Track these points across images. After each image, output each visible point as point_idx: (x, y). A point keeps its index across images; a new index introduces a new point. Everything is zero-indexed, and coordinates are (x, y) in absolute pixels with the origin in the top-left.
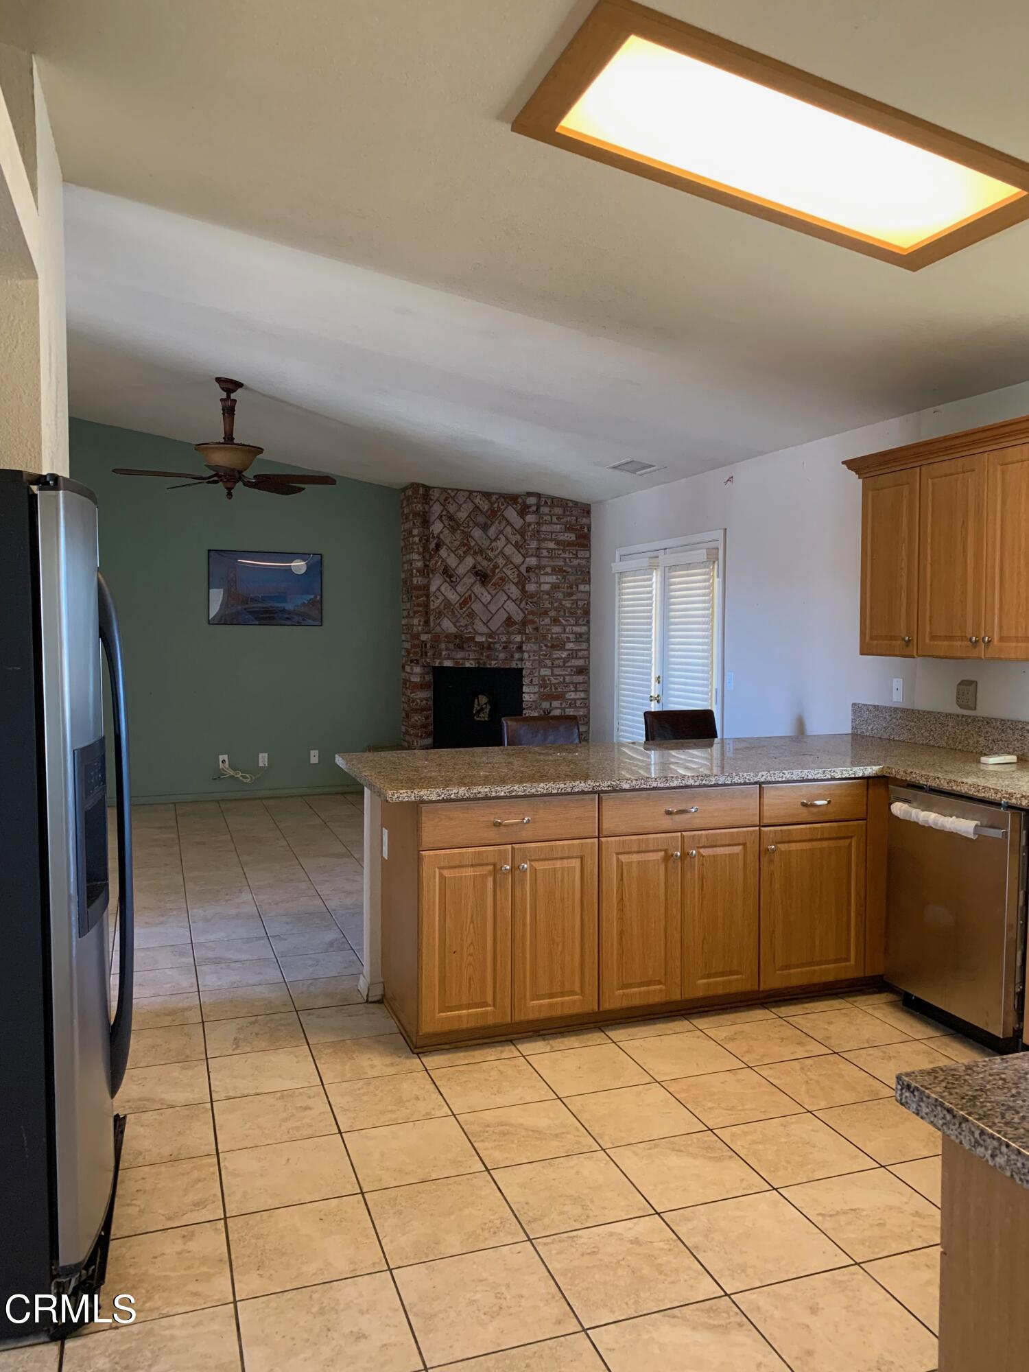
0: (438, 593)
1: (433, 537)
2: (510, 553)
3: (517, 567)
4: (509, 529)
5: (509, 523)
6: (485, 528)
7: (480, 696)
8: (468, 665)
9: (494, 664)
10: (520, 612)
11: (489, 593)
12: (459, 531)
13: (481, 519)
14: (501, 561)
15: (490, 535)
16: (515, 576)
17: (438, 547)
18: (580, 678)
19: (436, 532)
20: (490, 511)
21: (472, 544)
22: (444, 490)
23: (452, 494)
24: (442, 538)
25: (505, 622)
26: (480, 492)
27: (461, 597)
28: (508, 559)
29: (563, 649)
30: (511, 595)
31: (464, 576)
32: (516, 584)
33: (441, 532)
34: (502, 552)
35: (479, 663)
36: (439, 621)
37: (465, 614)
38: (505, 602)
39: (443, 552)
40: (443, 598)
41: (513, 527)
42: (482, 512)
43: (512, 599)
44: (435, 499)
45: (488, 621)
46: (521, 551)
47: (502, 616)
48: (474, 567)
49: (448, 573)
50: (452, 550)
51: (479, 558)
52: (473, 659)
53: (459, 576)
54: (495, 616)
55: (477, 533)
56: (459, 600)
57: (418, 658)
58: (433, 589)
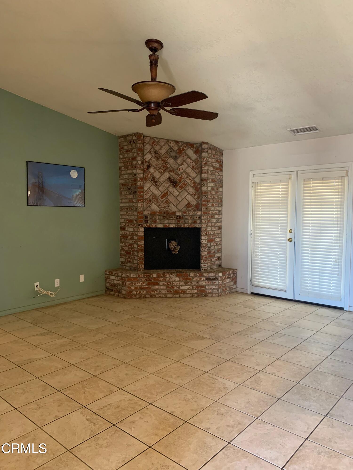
0: (149, 191)
1: (146, 162)
2: (189, 172)
3: (193, 179)
4: (188, 160)
5: (189, 157)
6: (175, 158)
7: (172, 242)
8: (171, 226)
9: (186, 226)
10: (194, 200)
11: (178, 191)
12: (161, 160)
13: (173, 154)
14: (184, 176)
15: (178, 162)
16: (192, 183)
17: (149, 167)
18: (219, 232)
19: (147, 159)
20: (178, 150)
21: (169, 166)
22: (152, 138)
23: (157, 140)
24: (151, 163)
25: (186, 205)
26: (173, 140)
27: (162, 193)
28: (188, 175)
29: (214, 218)
30: (189, 192)
31: (164, 182)
32: (193, 187)
33: (150, 159)
34: (185, 171)
35: (178, 225)
36: (149, 205)
37: (164, 201)
38: (187, 195)
39: (152, 170)
40: (151, 193)
41: (191, 159)
42: (174, 150)
43: (190, 194)
44: (147, 142)
45: (177, 205)
46: (195, 171)
47: (185, 202)
48: (169, 178)
49: (154, 181)
50: (156, 169)
51: (172, 174)
52: (174, 224)
53: (160, 182)
54: (181, 203)
55: (171, 161)
56: (161, 194)
57: (142, 224)
58: (146, 188)
